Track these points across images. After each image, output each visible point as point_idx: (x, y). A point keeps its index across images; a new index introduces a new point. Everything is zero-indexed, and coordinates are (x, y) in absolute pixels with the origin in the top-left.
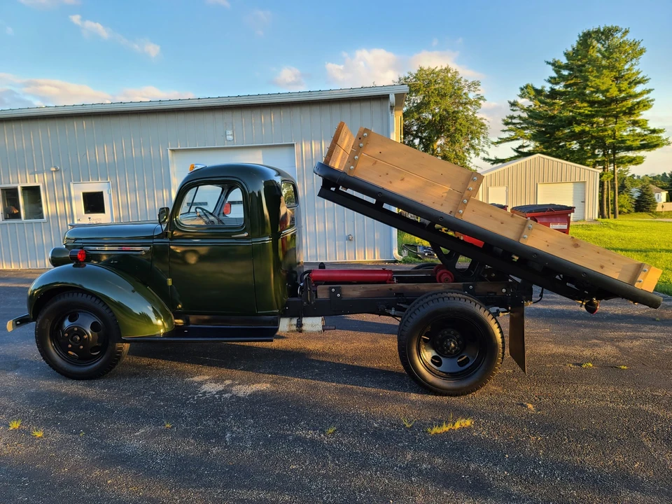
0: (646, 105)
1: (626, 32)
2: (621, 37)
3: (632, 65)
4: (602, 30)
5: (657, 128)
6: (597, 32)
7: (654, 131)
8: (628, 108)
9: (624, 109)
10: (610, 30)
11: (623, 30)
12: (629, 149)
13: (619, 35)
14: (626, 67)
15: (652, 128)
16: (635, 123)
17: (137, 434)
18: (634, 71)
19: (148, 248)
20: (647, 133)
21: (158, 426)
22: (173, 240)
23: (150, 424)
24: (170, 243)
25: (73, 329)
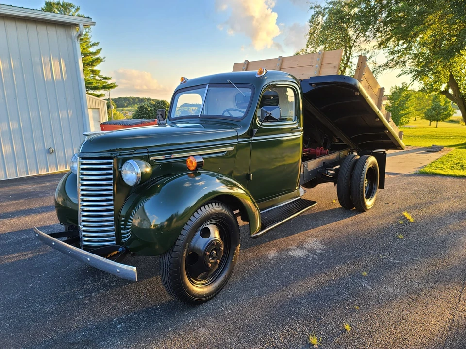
0: (98, 60)
1: (78, 9)
2: (75, 12)
3: (87, 32)
4: (61, 4)
5: (107, 77)
6: (58, 4)
7: (105, 78)
8: (90, 61)
9: (87, 62)
10: (67, 5)
11: (76, 7)
12: (96, 88)
13: (73, 10)
15: (104, 76)
16: (93, 72)
17: (369, 287)
18: (89, 37)
19: (232, 148)
20: (102, 79)
21: (359, 278)
22: (253, 138)
23: (354, 280)
24: (252, 140)
25: (213, 244)
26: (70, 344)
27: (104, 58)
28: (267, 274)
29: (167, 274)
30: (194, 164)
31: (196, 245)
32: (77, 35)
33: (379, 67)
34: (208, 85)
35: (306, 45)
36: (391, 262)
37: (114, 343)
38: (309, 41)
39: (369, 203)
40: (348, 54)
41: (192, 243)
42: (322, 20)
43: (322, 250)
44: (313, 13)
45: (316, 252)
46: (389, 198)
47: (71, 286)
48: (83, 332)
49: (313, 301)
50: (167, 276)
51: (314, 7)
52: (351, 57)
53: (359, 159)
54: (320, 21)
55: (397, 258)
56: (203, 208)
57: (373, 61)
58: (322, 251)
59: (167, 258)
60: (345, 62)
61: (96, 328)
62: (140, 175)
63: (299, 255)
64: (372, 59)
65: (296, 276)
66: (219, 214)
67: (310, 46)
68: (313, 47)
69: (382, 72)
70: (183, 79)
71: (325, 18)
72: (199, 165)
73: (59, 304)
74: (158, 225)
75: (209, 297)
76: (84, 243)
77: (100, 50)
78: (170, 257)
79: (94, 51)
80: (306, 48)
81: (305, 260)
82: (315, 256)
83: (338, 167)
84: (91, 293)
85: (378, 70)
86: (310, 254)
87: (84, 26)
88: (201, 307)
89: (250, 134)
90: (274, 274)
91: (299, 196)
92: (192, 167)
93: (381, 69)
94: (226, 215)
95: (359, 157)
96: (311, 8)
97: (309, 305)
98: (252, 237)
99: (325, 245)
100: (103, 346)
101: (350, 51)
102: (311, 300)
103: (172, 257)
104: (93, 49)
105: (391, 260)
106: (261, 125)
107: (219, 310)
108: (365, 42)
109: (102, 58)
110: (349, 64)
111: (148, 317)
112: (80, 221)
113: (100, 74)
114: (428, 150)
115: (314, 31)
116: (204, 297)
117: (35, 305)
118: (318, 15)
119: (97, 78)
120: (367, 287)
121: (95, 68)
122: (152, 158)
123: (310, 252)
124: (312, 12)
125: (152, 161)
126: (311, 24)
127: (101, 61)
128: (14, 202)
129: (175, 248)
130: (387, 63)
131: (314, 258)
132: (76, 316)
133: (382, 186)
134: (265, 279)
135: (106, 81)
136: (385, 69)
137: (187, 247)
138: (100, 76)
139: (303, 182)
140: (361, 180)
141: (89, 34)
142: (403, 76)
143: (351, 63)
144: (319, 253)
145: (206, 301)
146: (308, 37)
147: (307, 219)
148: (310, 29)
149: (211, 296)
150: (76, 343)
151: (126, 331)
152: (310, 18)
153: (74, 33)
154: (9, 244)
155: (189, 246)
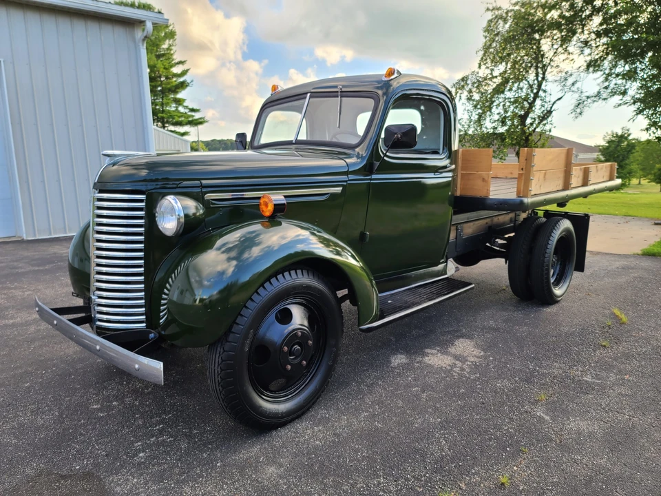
0: (183, 85)
3: (170, 46)
5: (195, 108)
7: (193, 110)
8: (173, 86)
9: (169, 86)
12: (178, 124)
14: (165, 46)
15: (191, 107)
16: (176, 100)
17: (547, 418)
18: (172, 52)
19: (338, 190)
20: (187, 111)
21: (533, 404)
22: (374, 176)
23: (523, 407)
24: (371, 179)
25: (296, 335)
26: (62, 476)
27: (192, 81)
28: (385, 389)
29: (216, 377)
30: (271, 208)
31: (268, 335)
32: (143, 37)
33: (588, 97)
34: (309, 95)
35: (477, 65)
36: (586, 381)
37: (128, 480)
38: (482, 58)
39: (558, 291)
40: (540, 79)
41: (262, 331)
42: (504, 28)
43: (478, 357)
44: (490, 18)
45: (467, 360)
46: (591, 288)
47: (85, 389)
48: (85, 460)
49: (453, 434)
50: (217, 381)
51: (491, 8)
52: (544, 83)
53: (545, 223)
54: (501, 29)
55: (597, 377)
56: (280, 277)
57: (578, 88)
58: (476, 360)
59: (218, 352)
60: (535, 91)
61: (106, 455)
62: (182, 220)
63: (440, 363)
64: (576, 86)
65: (430, 394)
66: (308, 287)
67: (483, 67)
68: (488, 68)
69: (590, 105)
70: (275, 88)
71: (507, 26)
72: (279, 208)
73: (61, 415)
74: (205, 299)
75: (286, 419)
76: (99, 323)
77: (187, 71)
78: (222, 351)
79: (179, 72)
80: (477, 70)
81: (448, 372)
82: (465, 367)
83: (512, 235)
84: (112, 402)
85: (585, 103)
86: (457, 362)
87: (153, 24)
88: (274, 433)
89: (368, 169)
90: (396, 390)
91: (446, 274)
92: (268, 211)
93: (589, 100)
94: (319, 290)
95: (544, 220)
96: (488, 9)
97: (446, 441)
98: (361, 330)
99: (483, 350)
100: (110, 484)
101: (544, 74)
102: (451, 433)
103: (224, 351)
104: (177, 70)
105: (588, 378)
106: (385, 155)
107: (302, 439)
108: (567, 61)
109: (189, 81)
110: (541, 93)
111: (189, 443)
112: (93, 288)
113: (185, 104)
114: (656, 222)
115: (490, 45)
116: (279, 418)
117: (26, 414)
118: (497, 22)
119: (181, 109)
120: (544, 419)
121: (180, 96)
122: (209, 196)
123: (458, 360)
124: (489, 16)
125: (208, 201)
126: (486, 34)
127: (187, 86)
128: (37, 268)
129: (231, 337)
130: (599, 92)
131: (462, 369)
132: (81, 434)
133: (580, 267)
134: (381, 396)
135: (193, 114)
136: (594, 101)
137: (250, 336)
138: (186, 107)
139: (456, 254)
140: (547, 255)
141: (173, 48)
142: (622, 107)
143: (545, 91)
144: (472, 362)
145: (283, 425)
146: (482, 53)
147: (459, 312)
148: (484, 41)
149: (290, 418)
150: (70, 476)
151: (150, 463)
152: (485, 24)
153: (139, 34)
154: (13, 325)
155: (255, 335)
